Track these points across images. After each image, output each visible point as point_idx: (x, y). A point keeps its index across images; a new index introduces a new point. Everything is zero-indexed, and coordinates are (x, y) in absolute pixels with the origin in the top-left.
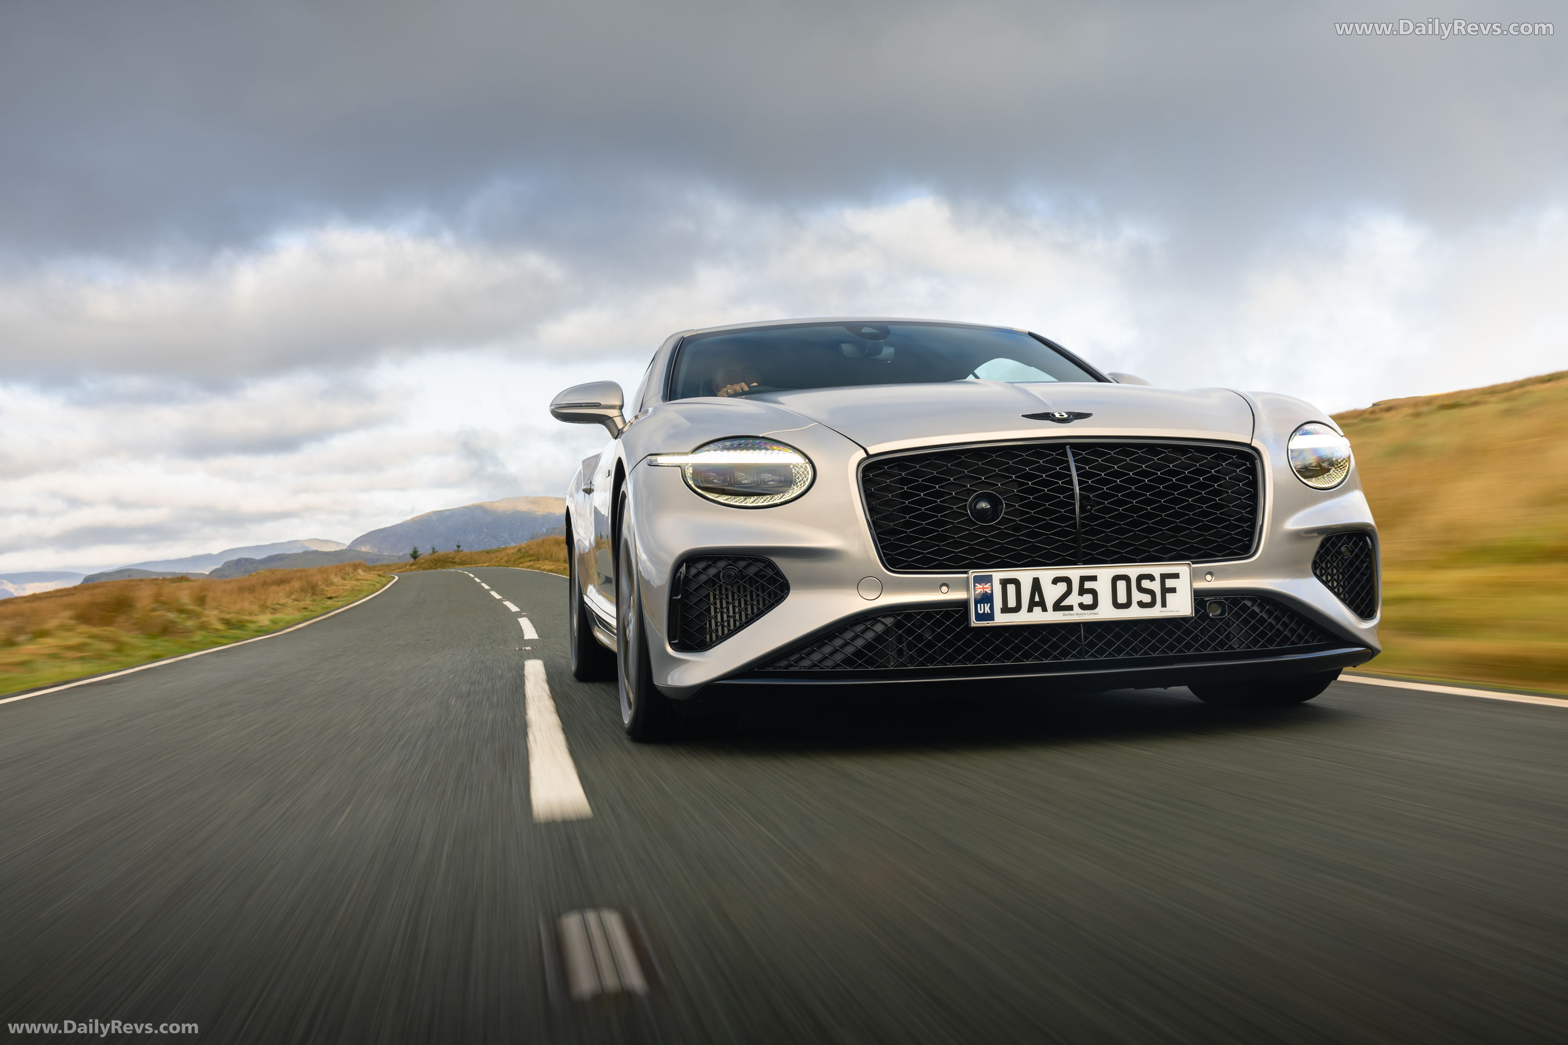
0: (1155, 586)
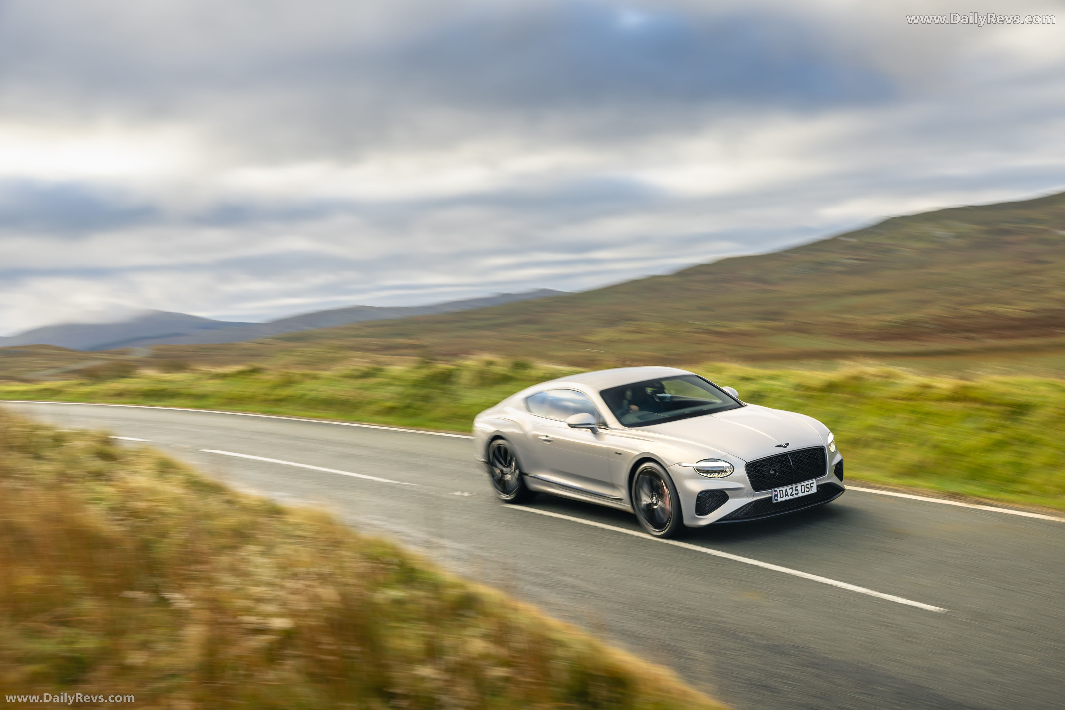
0: (809, 486)
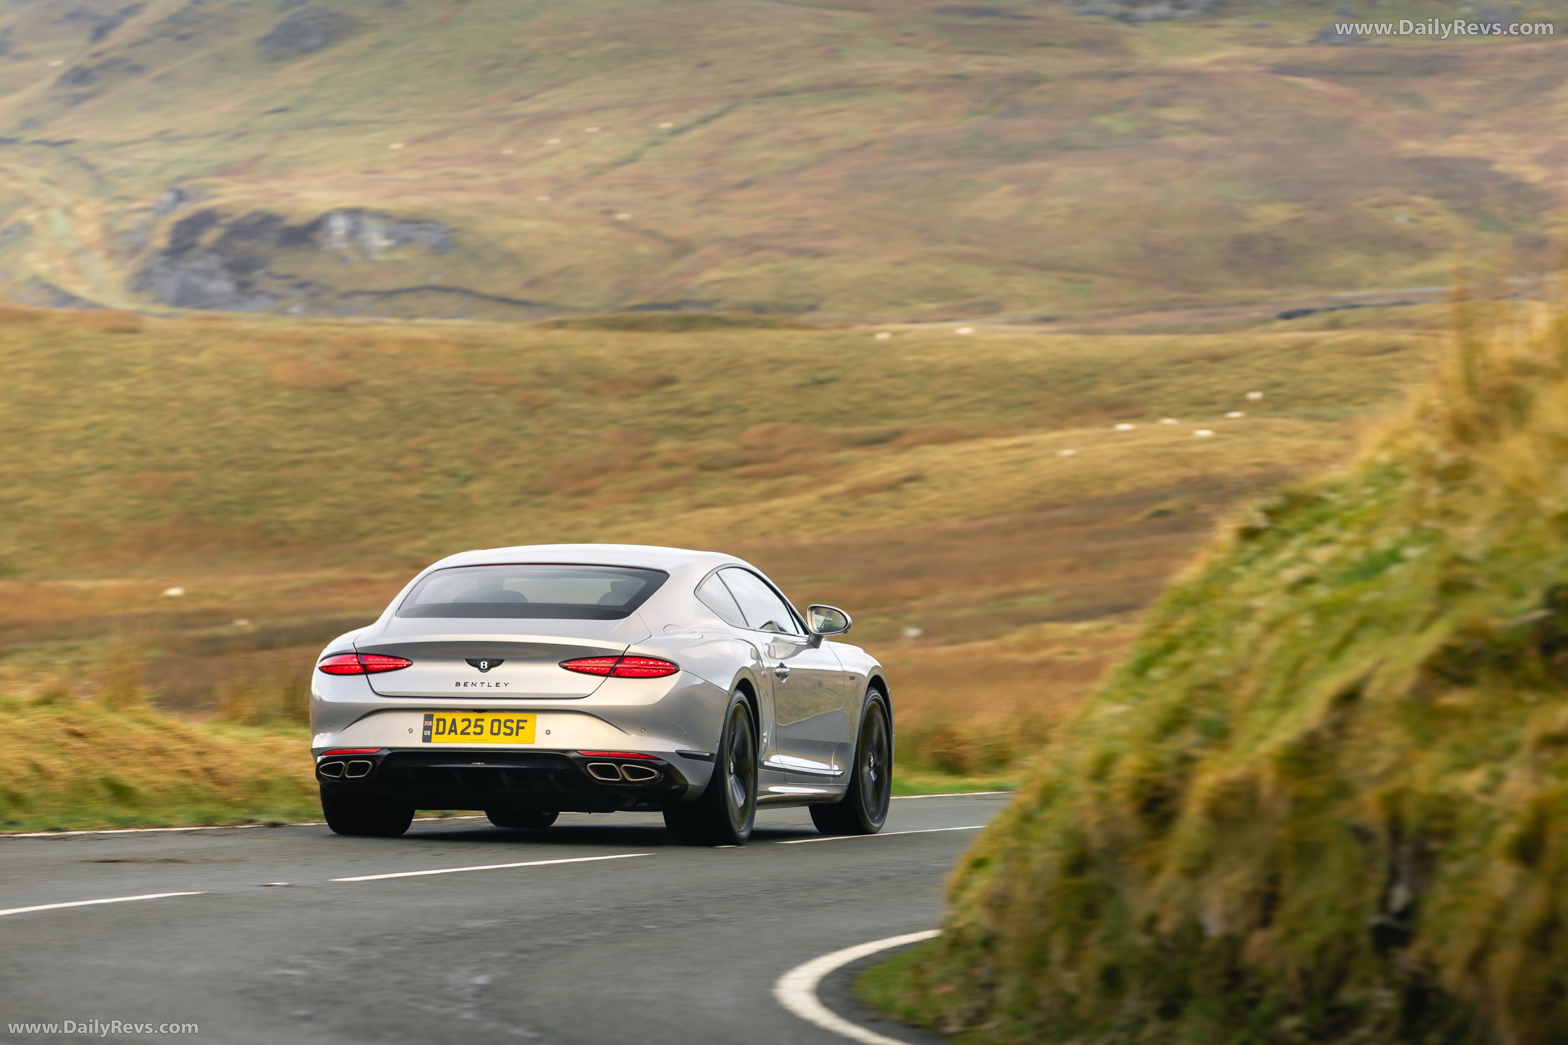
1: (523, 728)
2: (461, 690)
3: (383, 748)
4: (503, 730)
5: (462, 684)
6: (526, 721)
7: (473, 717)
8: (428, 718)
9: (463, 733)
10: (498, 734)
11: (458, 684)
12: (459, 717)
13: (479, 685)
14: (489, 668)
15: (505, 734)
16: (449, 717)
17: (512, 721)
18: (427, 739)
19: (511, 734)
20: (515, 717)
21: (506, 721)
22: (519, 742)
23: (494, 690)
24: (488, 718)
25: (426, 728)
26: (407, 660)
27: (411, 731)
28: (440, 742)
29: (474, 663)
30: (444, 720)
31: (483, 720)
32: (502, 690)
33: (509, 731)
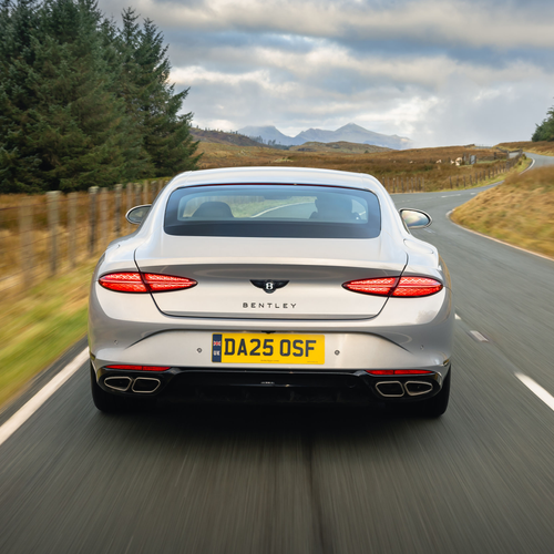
1: (312, 349)
2: (249, 311)
3: (171, 367)
4: (293, 350)
5: (249, 305)
6: (315, 342)
7: (262, 337)
8: (217, 338)
9: (252, 353)
10: (288, 354)
11: (245, 305)
12: (248, 338)
13: (266, 306)
14: (274, 290)
15: (295, 354)
16: (237, 338)
17: (301, 342)
18: (216, 359)
19: (301, 355)
20: (304, 338)
21: (295, 342)
22: (309, 362)
23: (282, 311)
24: (277, 339)
25: (216, 348)
26: (190, 280)
27: (199, 350)
28: (229, 362)
29: (260, 284)
30: (233, 341)
31: (272, 341)
32: (290, 311)
33: (298, 352)
